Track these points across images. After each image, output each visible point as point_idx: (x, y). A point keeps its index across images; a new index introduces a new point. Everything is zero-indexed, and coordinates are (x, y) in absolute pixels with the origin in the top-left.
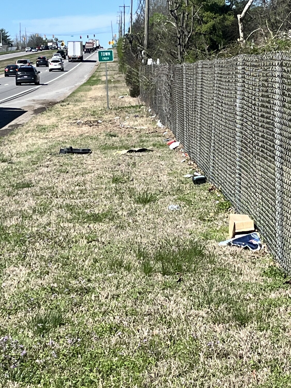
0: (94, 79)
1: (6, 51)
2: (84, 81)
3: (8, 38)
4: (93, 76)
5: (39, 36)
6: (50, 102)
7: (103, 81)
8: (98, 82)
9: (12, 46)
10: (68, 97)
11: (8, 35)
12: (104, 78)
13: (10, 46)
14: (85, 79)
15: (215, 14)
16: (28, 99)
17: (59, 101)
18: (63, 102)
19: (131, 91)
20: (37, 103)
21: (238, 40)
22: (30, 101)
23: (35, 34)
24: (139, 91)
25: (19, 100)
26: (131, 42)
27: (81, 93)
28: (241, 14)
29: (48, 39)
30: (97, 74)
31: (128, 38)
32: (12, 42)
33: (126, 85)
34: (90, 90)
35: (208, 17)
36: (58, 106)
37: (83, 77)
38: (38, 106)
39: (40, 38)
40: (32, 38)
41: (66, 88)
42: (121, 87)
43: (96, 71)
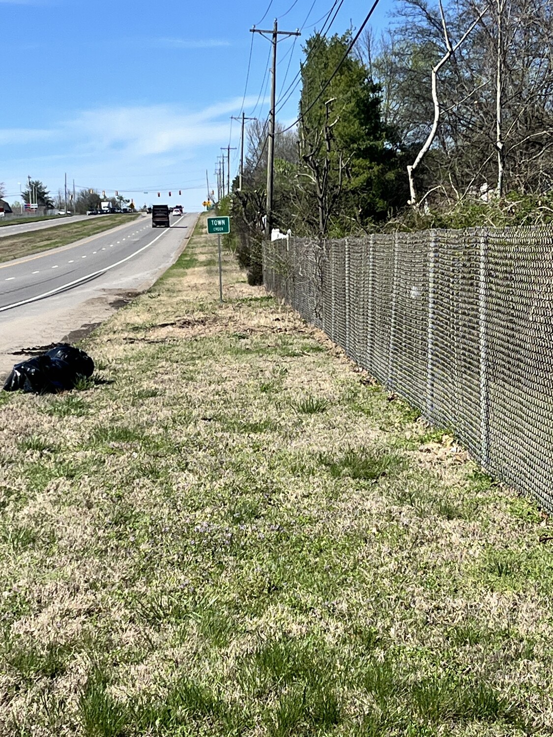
0: (186, 259)
1: (43, 215)
2: (172, 261)
3: (46, 196)
4: (184, 255)
5: (95, 192)
6: (129, 293)
7: (201, 262)
8: (194, 264)
9: (52, 207)
10: (154, 285)
11: (46, 191)
12: (202, 258)
13: (48, 208)
14: (172, 259)
15: (371, 162)
16: (95, 288)
17: (140, 291)
18: (149, 291)
19: (249, 276)
20: (109, 294)
21: (409, 202)
22: (100, 290)
23: (87, 190)
24: (261, 277)
25: (82, 288)
26: (244, 204)
27: (172, 279)
28: (412, 165)
29: (108, 197)
30: (190, 251)
31: (241, 198)
32: (52, 202)
33: (239, 268)
34: (185, 274)
35: (360, 167)
36: (144, 297)
37: (167, 256)
38: (112, 298)
39: (96, 195)
40: (83, 196)
41: (146, 272)
42: (231, 271)
43: (188, 247)
